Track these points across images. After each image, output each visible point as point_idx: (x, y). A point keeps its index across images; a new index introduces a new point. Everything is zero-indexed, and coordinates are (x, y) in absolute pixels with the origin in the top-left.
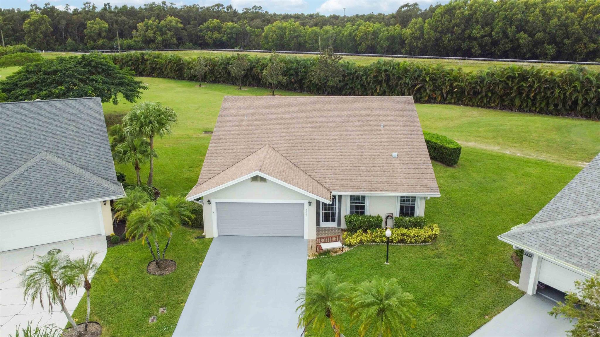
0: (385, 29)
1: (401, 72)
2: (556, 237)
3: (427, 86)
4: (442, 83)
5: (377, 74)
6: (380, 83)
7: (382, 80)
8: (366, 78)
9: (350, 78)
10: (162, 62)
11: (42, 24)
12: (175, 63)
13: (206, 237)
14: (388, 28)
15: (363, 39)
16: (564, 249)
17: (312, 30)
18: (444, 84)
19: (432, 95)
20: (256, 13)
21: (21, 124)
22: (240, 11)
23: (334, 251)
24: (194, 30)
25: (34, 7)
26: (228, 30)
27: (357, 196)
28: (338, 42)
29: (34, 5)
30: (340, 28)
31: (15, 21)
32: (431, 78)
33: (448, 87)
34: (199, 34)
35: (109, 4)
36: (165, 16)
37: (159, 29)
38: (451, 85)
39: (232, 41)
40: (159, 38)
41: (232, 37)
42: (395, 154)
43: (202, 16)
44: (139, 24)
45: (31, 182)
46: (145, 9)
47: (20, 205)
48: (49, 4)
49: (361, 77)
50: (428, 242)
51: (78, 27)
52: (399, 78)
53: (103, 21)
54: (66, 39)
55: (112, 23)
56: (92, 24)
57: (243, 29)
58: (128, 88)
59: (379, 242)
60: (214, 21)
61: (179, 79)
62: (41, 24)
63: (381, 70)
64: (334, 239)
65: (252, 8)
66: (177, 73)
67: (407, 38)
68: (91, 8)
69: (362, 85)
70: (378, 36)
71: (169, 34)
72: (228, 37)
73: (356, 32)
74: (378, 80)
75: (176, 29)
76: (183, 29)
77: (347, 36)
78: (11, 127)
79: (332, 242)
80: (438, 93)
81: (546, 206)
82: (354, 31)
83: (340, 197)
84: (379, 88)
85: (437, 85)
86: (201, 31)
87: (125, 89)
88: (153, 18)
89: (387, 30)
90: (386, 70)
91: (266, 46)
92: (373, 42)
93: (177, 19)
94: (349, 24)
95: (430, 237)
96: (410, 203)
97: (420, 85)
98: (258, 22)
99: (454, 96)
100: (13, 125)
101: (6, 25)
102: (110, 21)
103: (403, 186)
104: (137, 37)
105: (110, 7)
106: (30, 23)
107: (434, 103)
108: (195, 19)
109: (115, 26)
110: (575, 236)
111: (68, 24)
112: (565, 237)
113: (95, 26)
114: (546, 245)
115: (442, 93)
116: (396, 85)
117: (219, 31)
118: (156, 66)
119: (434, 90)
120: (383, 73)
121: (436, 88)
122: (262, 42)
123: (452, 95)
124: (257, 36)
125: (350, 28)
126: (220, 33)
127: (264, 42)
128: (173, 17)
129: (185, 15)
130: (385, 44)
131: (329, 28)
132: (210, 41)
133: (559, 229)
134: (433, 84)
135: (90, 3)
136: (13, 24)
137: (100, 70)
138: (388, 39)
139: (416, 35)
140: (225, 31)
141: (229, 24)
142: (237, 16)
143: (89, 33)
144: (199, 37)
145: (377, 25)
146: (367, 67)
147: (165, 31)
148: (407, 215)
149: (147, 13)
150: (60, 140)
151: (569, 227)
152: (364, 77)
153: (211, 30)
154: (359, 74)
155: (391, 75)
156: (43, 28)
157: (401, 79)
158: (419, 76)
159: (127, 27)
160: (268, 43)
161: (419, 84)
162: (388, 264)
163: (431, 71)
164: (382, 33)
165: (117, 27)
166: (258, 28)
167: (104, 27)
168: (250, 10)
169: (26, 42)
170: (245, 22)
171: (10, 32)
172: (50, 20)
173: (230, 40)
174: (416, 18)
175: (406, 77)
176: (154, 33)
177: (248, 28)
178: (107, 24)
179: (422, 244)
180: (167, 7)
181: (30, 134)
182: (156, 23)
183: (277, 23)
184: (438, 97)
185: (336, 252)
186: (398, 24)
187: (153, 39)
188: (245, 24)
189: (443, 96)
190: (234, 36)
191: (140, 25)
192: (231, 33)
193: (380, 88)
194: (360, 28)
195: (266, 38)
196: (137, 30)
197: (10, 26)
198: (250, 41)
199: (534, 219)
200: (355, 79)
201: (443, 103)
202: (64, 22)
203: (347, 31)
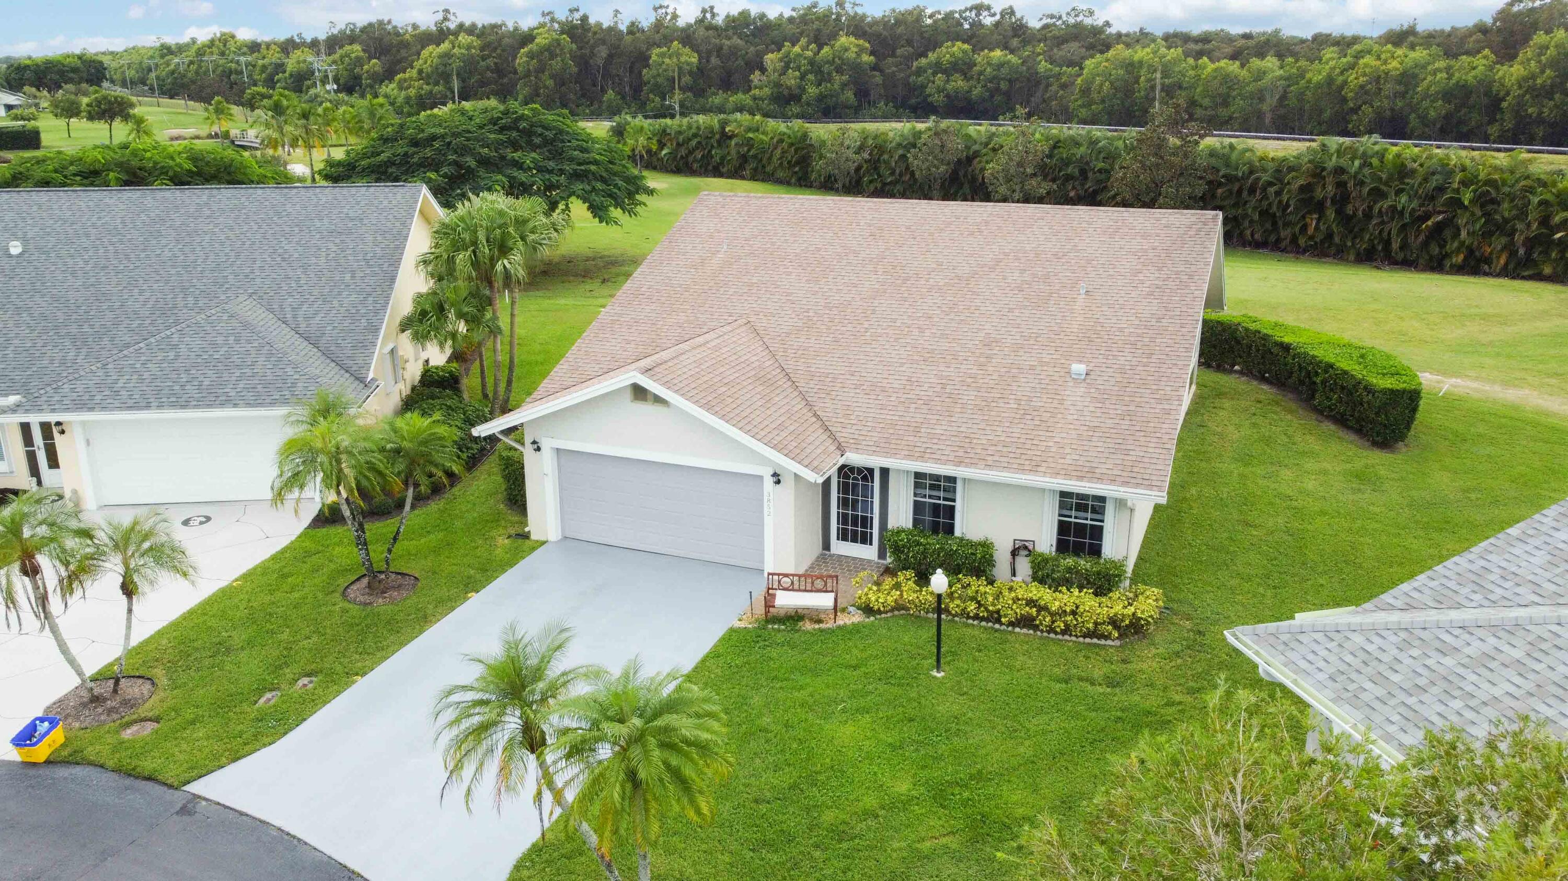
0: (1441, 64)
1: (1384, 176)
2: (1400, 656)
3: (1461, 221)
4: (1514, 212)
5: (1310, 180)
6: (1320, 207)
7: (1325, 198)
8: (1278, 193)
9: (1230, 192)
10: (762, 141)
11: (557, 56)
12: (792, 144)
13: (533, 537)
14: (1453, 62)
15: (1366, 93)
16: (1402, 697)
17: (1216, 70)
18: (1522, 214)
19: (1479, 248)
20: (1077, 25)
21: (230, 234)
22: (1034, 23)
23: (815, 616)
24: (900, 71)
25: (548, 19)
26: (989, 70)
27: (937, 478)
28: (1292, 102)
29: (548, 14)
30: (1303, 63)
31: (503, 51)
32: (1480, 197)
33: (1535, 226)
34: (913, 78)
35: (712, 8)
36: (834, 36)
37: (815, 67)
38: (1545, 221)
39: (998, 98)
40: (812, 91)
41: (998, 89)
42: (1079, 368)
43: (926, 35)
44: (770, 56)
45: (177, 356)
46: (791, 20)
47: (130, 403)
48: (577, 10)
49: (1264, 189)
50: (1106, 637)
51: (633, 63)
52: (1376, 194)
53: (687, 50)
54: (603, 91)
55: (709, 53)
56: (662, 55)
57: (1028, 69)
58: (599, 185)
59: (956, 615)
60: (955, 49)
61: (801, 186)
62: (553, 56)
63: (1324, 169)
64: (819, 584)
65: (1068, 14)
66: (797, 169)
67: (1508, 94)
68: (669, 17)
69: (1265, 213)
70: (1417, 86)
71: (838, 79)
72: (988, 90)
73: (1346, 74)
74: (1312, 198)
75: (856, 67)
76: (875, 68)
77: (1319, 85)
78: (207, 238)
79: (811, 591)
80: (1499, 242)
81: (1449, 563)
82: (1342, 73)
83: (885, 472)
84: (1314, 223)
85: (1497, 217)
86: (920, 71)
87: (588, 188)
88: (803, 41)
89: (1448, 69)
90: (1340, 170)
91: (1083, 112)
92: (1400, 104)
93: (861, 42)
94: (1329, 53)
95: (1114, 622)
96: (1089, 515)
97: (1440, 217)
98: (1073, 48)
99: (1553, 255)
100: (214, 233)
101: (484, 58)
102: (703, 48)
103: (1062, 461)
104: (761, 88)
105: (714, 15)
106: (531, 55)
107: (1486, 274)
108: (909, 42)
109: (714, 61)
110: (1466, 661)
111: (611, 56)
112: (1429, 662)
113: (667, 61)
114: (1354, 676)
115: (1512, 242)
116: (1368, 216)
117: (965, 74)
118: (749, 150)
119: (1487, 235)
120: (1330, 180)
121: (1494, 228)
122: (1074, 101)
123: (1546, 253)
124: (1064, 86)
125: (1332, 63)
126: (967, 78)
127: (1079, 103)
128: (852, 39)
129: (885, 33)
130: (1436, 110)
131: (1270, 62)
132: (938, 99)
133: (1425, 635)
134: (1486, 214)
135: (667, 7)
136: (500, 56)
137: (537, 140)
138: (1447, 95)
139: (1539, 81)
140: (981, 73)
141: (992, 54)
142: (1024, 33)
143: (654, 77)
144: (912, 89)
145: (1419, 54)
146: (1285, 159)
147: (829, 74)
148: (1078, 550)
149: (791, 29)
150: (291, 274)
151: (1457, 632)
152: (1272, 190)
153: (945, 72)
154: (1258, 179)
155: (1351, 184)
156: (556, 64)
157: (1383, 195)
158: (1441, 189)
159: (741, 62)
160: (1088, 105)
161: (1440, 213)
162: (939, 675)
163: (1482, 176)
164: (1429, 78)
165: (719, 63)
166: (1071, 64)
167: (688, 64)
168: (1060, 18)
169: (521, 97)
170: (1038, 50)
171: (489, 74)
172: (574, 46)
173: (992, 96)
174: (1548, 32)
175: (1399, 192)
176: (802, 77)
177: (1043, 66)
178: (696, 55)
179: (1088, 640)
180: (847, 13)
181: (238, 256)
182: (809, 53)
183: (1118, 52)
184: (1498, 258)
185: (820, 621)
186: (1487, 52)
187: (797, 91)
188: (1039, 54)
189: (1513, 254)
190: (1004, 86)
191: (771, 59)
192: (994, 77)
193: (1317, 224)
194: (1361, 61)
195: (1086, 91)
196: (763, 70)
197: (490, 62)
198: (1044, 101)
199: (1387, 597)
200: (1245, 194)
201: (1515, 276)
202: (603, 52)
203: (1320, 72)
